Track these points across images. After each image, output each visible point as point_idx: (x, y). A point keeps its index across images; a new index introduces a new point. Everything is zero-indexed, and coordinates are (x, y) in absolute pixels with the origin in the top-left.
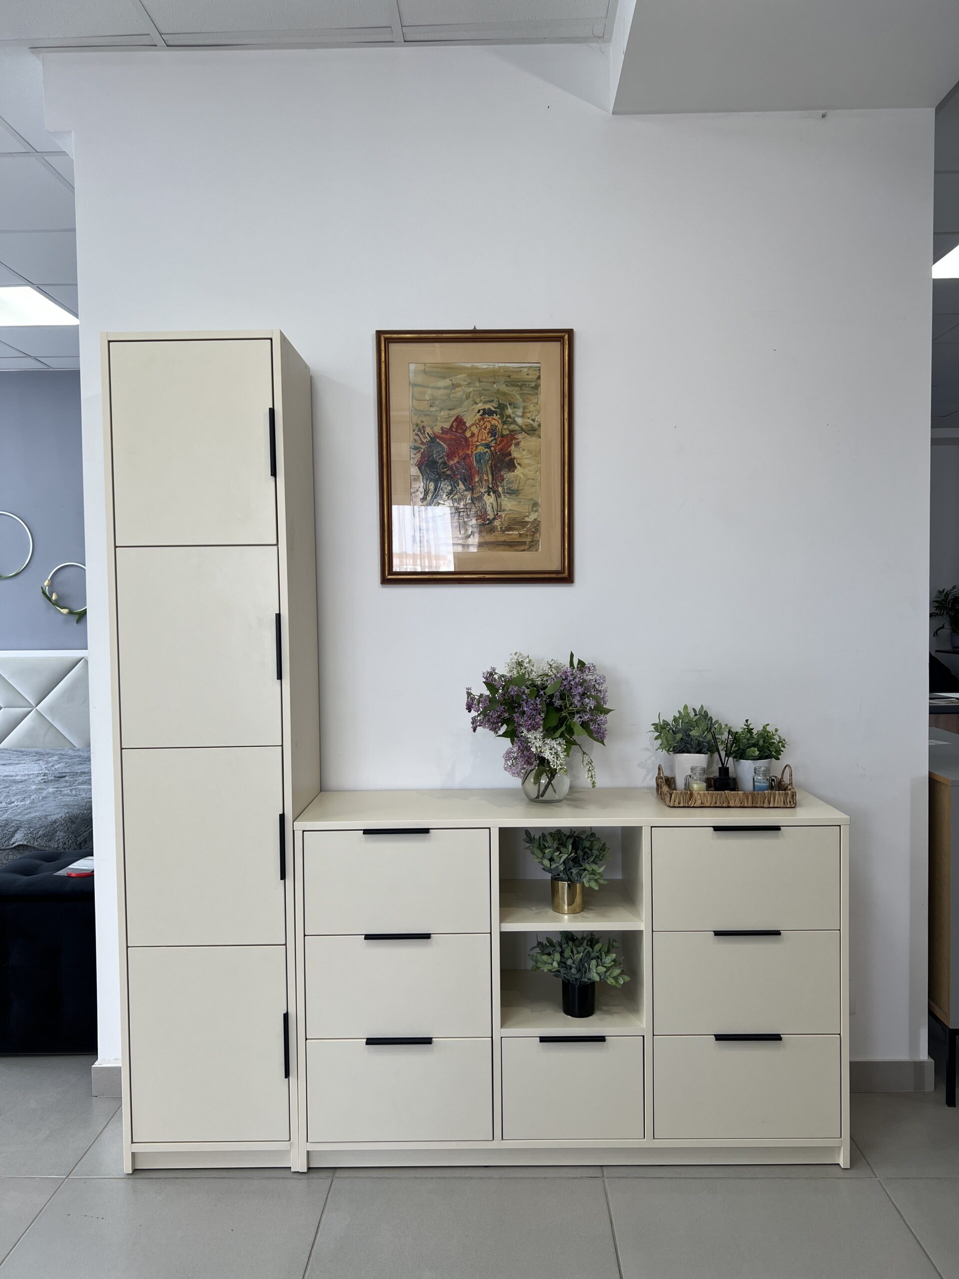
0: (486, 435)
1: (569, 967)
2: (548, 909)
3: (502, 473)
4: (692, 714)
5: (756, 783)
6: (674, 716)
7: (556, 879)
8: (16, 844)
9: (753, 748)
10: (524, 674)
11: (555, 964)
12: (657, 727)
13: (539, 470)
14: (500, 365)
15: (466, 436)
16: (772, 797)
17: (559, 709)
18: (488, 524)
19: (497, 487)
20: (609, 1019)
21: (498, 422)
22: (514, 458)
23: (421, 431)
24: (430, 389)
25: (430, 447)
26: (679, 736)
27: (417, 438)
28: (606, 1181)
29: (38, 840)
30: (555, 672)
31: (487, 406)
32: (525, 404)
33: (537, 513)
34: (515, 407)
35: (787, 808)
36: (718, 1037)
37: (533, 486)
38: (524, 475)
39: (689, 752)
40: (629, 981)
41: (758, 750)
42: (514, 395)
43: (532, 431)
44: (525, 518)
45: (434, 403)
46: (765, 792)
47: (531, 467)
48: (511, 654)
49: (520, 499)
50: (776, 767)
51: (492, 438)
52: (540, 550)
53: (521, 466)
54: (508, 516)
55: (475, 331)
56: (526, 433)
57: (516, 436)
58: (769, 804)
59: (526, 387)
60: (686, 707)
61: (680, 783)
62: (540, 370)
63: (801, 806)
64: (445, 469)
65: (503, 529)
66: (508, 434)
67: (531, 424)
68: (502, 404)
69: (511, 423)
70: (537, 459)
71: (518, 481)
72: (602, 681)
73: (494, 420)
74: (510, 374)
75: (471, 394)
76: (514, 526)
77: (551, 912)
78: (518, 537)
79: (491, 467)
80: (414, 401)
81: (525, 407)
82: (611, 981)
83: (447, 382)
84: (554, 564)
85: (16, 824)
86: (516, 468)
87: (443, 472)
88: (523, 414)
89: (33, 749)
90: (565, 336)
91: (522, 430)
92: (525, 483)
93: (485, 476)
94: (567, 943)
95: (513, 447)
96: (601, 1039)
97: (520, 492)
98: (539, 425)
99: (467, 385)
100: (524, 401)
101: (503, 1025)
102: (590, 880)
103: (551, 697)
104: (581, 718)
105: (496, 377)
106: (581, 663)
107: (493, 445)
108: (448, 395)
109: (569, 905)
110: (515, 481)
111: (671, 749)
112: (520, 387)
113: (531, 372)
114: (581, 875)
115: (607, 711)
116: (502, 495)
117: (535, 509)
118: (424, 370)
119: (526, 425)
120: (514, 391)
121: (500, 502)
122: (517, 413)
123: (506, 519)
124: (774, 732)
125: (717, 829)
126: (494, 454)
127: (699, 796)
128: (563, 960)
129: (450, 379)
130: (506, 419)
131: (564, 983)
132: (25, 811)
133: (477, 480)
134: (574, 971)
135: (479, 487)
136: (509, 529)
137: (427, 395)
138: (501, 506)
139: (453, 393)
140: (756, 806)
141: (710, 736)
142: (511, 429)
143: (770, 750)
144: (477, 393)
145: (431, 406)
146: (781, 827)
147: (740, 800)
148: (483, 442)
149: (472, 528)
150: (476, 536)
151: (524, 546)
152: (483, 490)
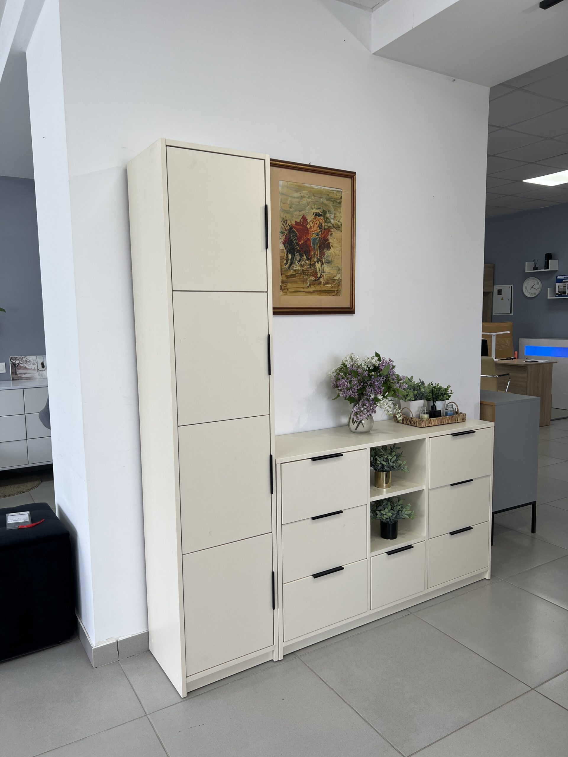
3: (325, 250)
13: (340, 250)
14: (324, 188)
20: (405, 537)
22: (330, 243)
23: (285, 223)
24: (290, 198)
25: (289, 232)
27: (283, 226)
33: (340, 275)
34: (330, 213)
35: (463, 422)
36: (451, 533)
37: (338, 259)
38: (334, 252)
42: (330, 206)
43: (338, 228)
44: (335, 277)
45: (292, 206)
47: (337, 249)
49: (332, 266)
52: (341, 295)
54: (327, 276)
55: (309, 165)
57: (331, 230)
59: (336, 202)
62: (342, 193)
67: (338, 224)
69: (329, 222)
70: (340, 243)
71: (331, 256)
74: (328, 193)
75: (310, 203)
78: (331, 288)
80: (282, 204)
81: (335, 214)
84: (346, 303)
86: (331, 248)
87: (296, 248)
90: (352, 175)
91: (334, 227)
92: (335, 257)
95: (329, 236)
96: (410, 547)
98: (341, 225)
99: (308, 197)
100: (334, 210)
101: (372, 551)
105: (322, 195)
109: (386, 484)
112: (333, 201)
113: (338, 194)
117: (339, 272)
118: (287, 185)
119: (335, 224)
122: (332, 217)
125: (453, 435)
129: (300, 193)
136: (327, 283)
137: (288, 201)
139: (301, 201)
141: (424, 391)
142: (329, 226)
144: (313, 202)
145: (290, 208)
146: (475, 431)
149: (310, 282)
150: (312, 286)
151: (334, 293)
152: (315, 260)
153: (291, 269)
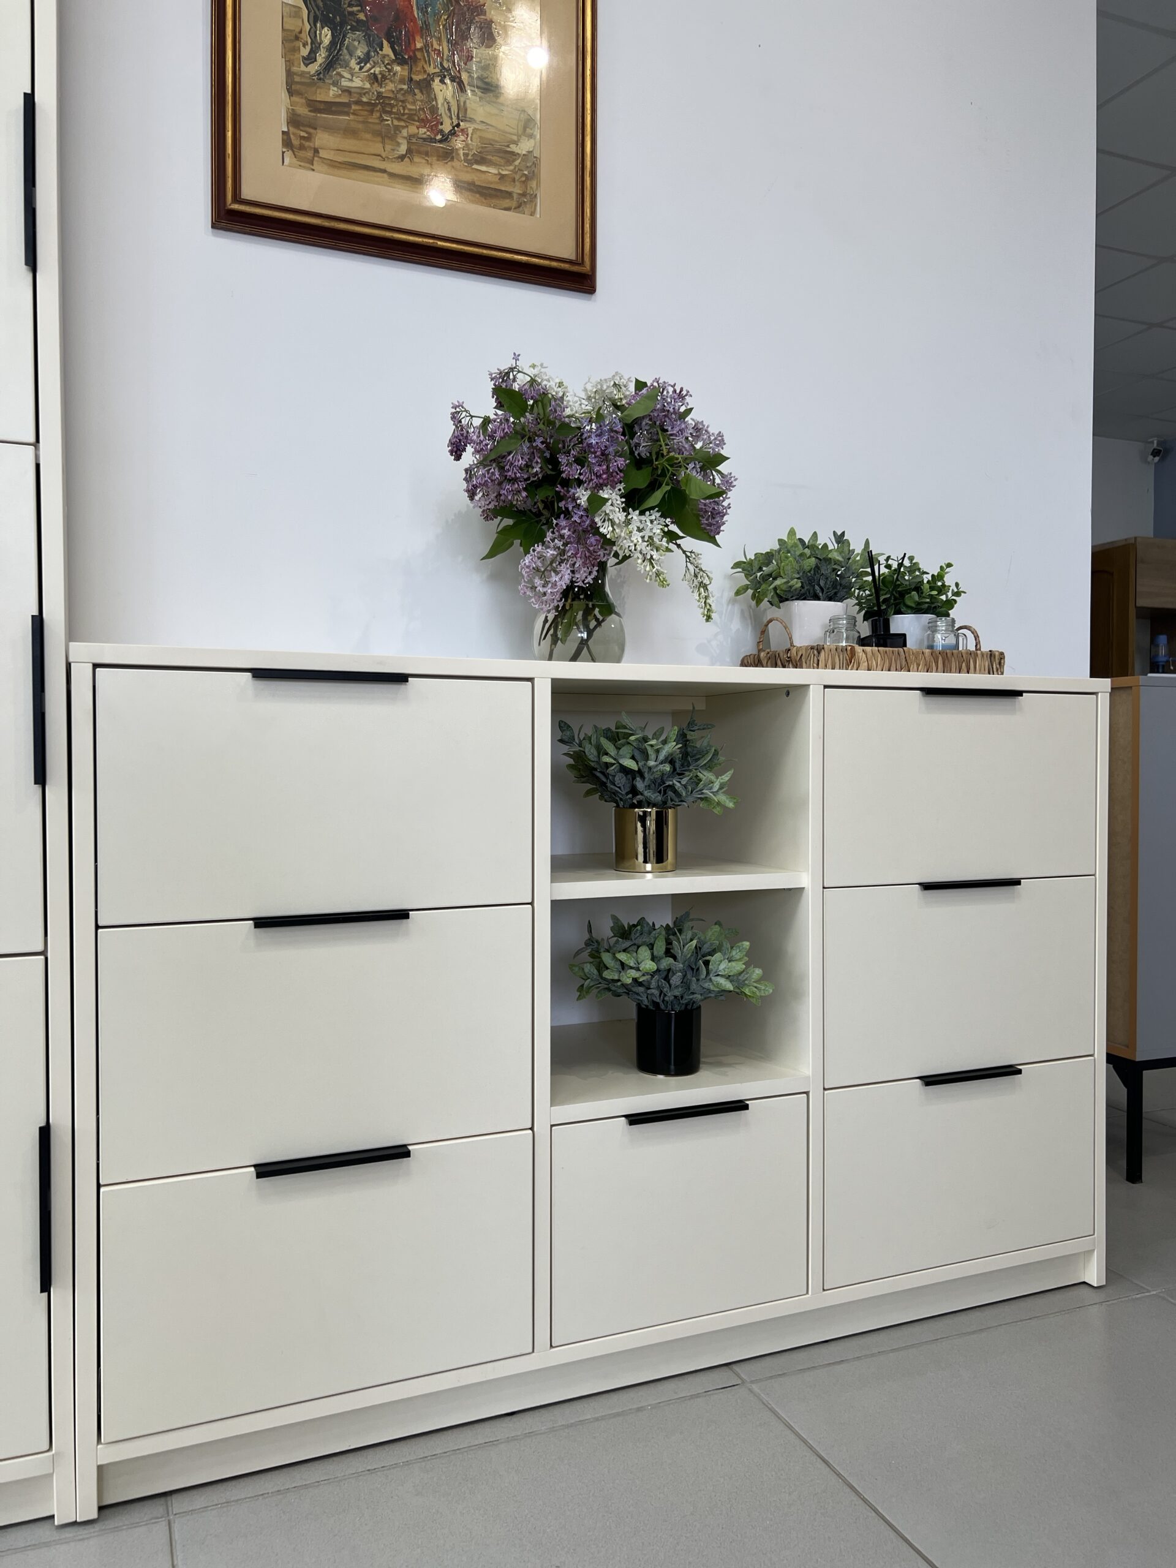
9: (913, 593)
17: (646, 461)
20: (732, 1072)
33: (532, 141)
36: (927, 1080)
39: (817, 599)
41: (918, 597)
44: (511, 146)
49: (503, 105)
52: (538, 216)
53: (505, 41)
54: (479, 133)
58: (968, 671)
60: (790, 533)
65: (470, 157)
71: (497, 69)
76: (489, 157)
78: (497, 180)
84: (563, 244)
96: (738, 1106)
97: (501, 90)
101: (553, 1103)
110: (492, 69)
117: (528, 131)
123: (474, 140)
125: (927, 692)
131: (645, 1012)
136: (481, 161)
138: (466, 110)
146: (1022, 693)
149: (408, 142)
150: (416, 159)
151: (508, 201)
152: (431, 70)
153: (331, 82)
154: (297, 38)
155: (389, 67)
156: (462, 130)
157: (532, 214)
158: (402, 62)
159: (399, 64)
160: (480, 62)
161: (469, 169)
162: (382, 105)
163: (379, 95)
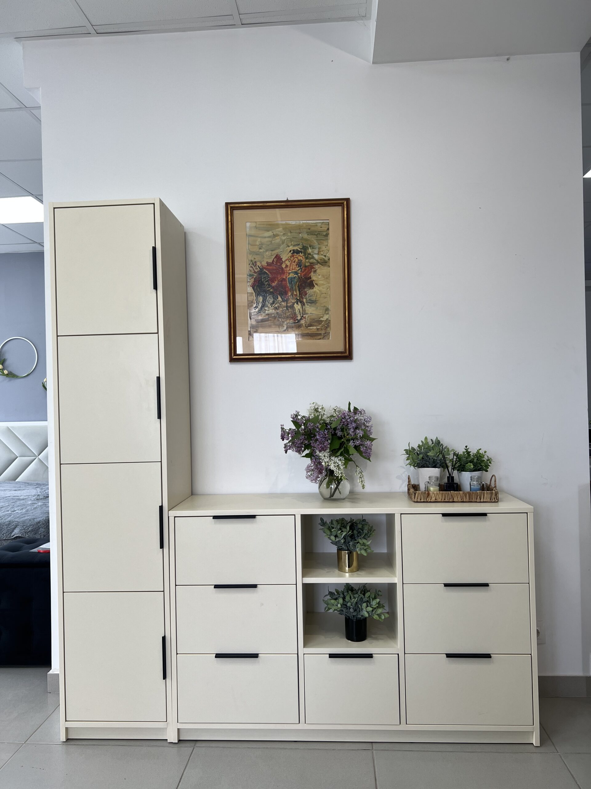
0: (295, 267)
1: (349, 608)
2: (336, 570)
3: (306, 290)
4: (430, 443)
5: (472, 487)
6: (419, 444)
7: (340, 550)
8: (15, 536)
9: (469, 464)
10: (318, 416)
11: (339, 606)
12: (407, 451)
13: (329, 288)
14: (304, 222)
15: (282, 267)
16: (482, 495)
17: (340, 438)
18: (297, 323)
19: (303, 298)
20: (375, 642)
21: (303, 257)
22: (313, 280)
23: (254, 265)
24: (259, 238)
25: (260, 274)
26: (421, 456)
27: (251, 269)
28: (374, 752)
29: (28, 533)
30: (338, 414)
31: (295, 248)
32: (320, 246)
33: (328, 315)
34: (313, 248)
35: (492, 502)
36: (448, 655)
37: (326, 298)
38: (319, 291)
39: (428, 467)
40: (388, 618)
41: (473, 465)
42: (312, 240)
43: (325, 263)
44: (321, 318)
45: (262, 247)
46: (478, 492)
47: (324, 286)
48: (311, 404)
49: (318, 306)
50: (487, 477)
51: (299, 268)
52: (330, 339)
53: (317, 285)
54: (310, 317)
55: (287, 201)
56: (320, 264)
57: (314, 266)
58: (481, 499)
59: (320, 235)
60: (426, 438)
61: (422, 487)
62: (329, 224)
63: (502, 501)
64: (269, 289)
65: (307, 325)
66: (309, 265)
67: (324, 259)
68: (306, 246)
69: (311, 258)
70: (328, 280)
71: (315, 295)
72: (368, 420)
73: (300, 257)
74: (310, 227)
75: (286, 241)
76: (314, 324)
77: (337, 571)
79: (299, 286)
80: (249, 246)
81: (320, 248)
82: (375, 617)
83: (270, 234)
84: (339, 347)
85: (15, 524)
86: (314, 286)
87: (269, 290)
88: (318, 252)
89: (35, 482)
90: (344, 202)
91: (318, 262)
92: (320, 296)
93: (294, 292)
94: (348, 592)
95: (312, 273)
96: (370, 656)
97: (317, 302)
98: (329, 259)
99: (282, 235)
100: (319, 244)
101: (305, 646)
102: (360, 549)
103: (335, 429)
104: (354, 443)
105: (301, 230)
106: (355, 409)
107: (300, 272)
108: (271, 242)
109: (349, 567)
110: (313, 296)
111: (416, 465)
112: (316, 235)
113: (323, 226)
114: (355, 546)
115: (372, 440)
116: (305, 304)
117: (327, 312)
118: (256, 226)
119: (320, 259)
120: (313, 238)
121: (305, 308)
122: (315, 252)
123: (308, 319)
124: (484, 453)
125: (444, 515)
126: (300, 278)
127: (433, 494)
128: (345, 603)
129: (272, 231)
130: (308, 255)
131: (346, 618)
132: (22, 516)
133: (289, 294)
134: (351, 610)
135: (291, 299)
136: (310, 325)
137: (257, 242)
138: (305, 311)
139: (273, 240)
140: (471, 501)
141: (441, 456)
142: (311, 262)
143: (481, 465)
144: (289, 239)
145: (260, 249)
146: (487, 514)
147: (461, 497)
148: (293, 270)
149: (287, 325)
150: (289, 330)
151: (320, 336)
152: (294, 301)
153: (263, 313)
154: (252, 302)
155: (280, 304)
156: (304, 317)
157: (328, 339)
158: (283, 301)
159: (283, 302)
160: (309, 295)
161: (306, 329)
162: (279, 316)
163: (277, 313)
